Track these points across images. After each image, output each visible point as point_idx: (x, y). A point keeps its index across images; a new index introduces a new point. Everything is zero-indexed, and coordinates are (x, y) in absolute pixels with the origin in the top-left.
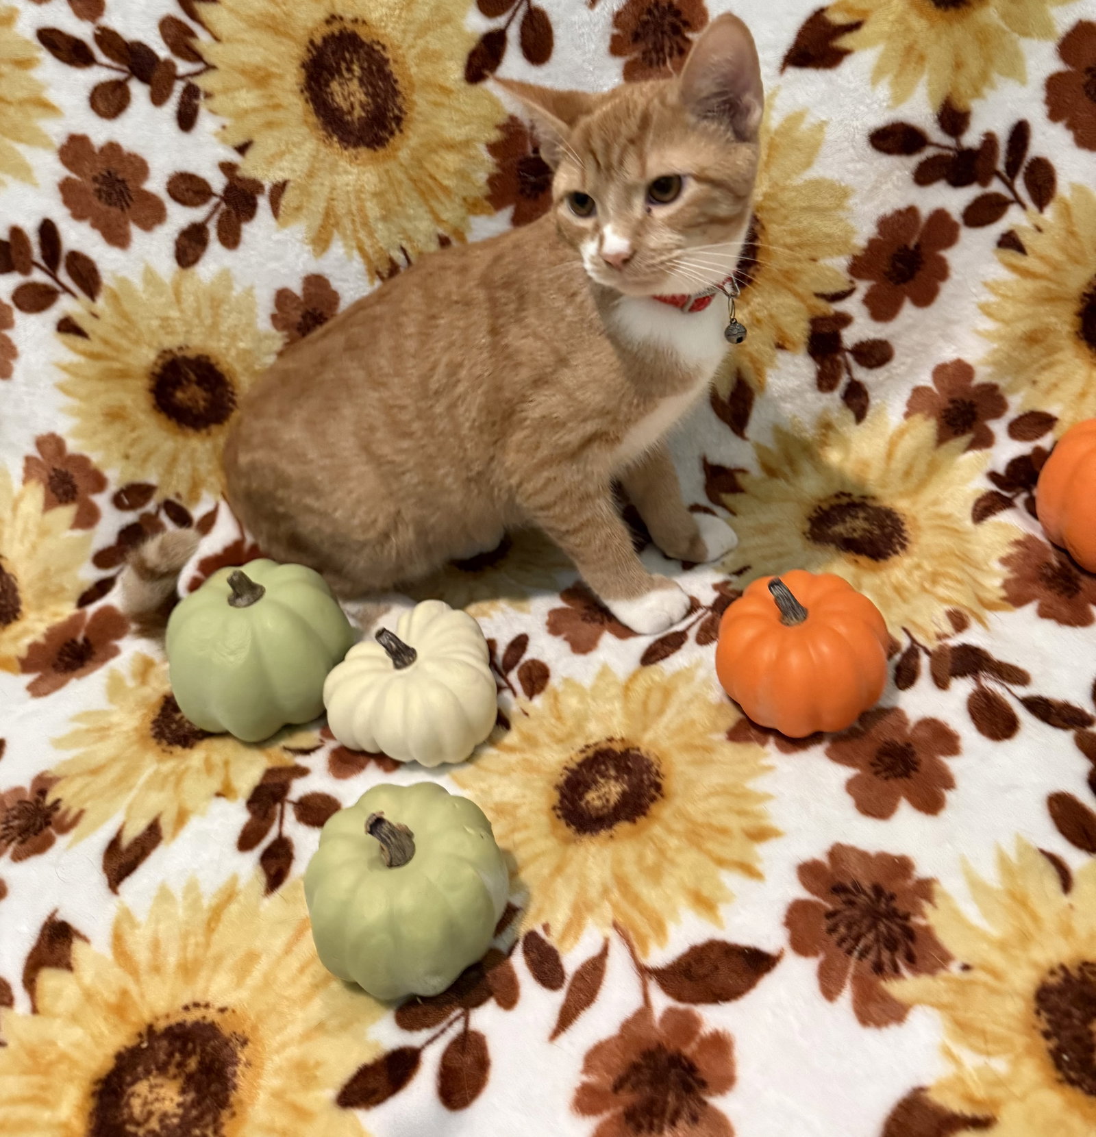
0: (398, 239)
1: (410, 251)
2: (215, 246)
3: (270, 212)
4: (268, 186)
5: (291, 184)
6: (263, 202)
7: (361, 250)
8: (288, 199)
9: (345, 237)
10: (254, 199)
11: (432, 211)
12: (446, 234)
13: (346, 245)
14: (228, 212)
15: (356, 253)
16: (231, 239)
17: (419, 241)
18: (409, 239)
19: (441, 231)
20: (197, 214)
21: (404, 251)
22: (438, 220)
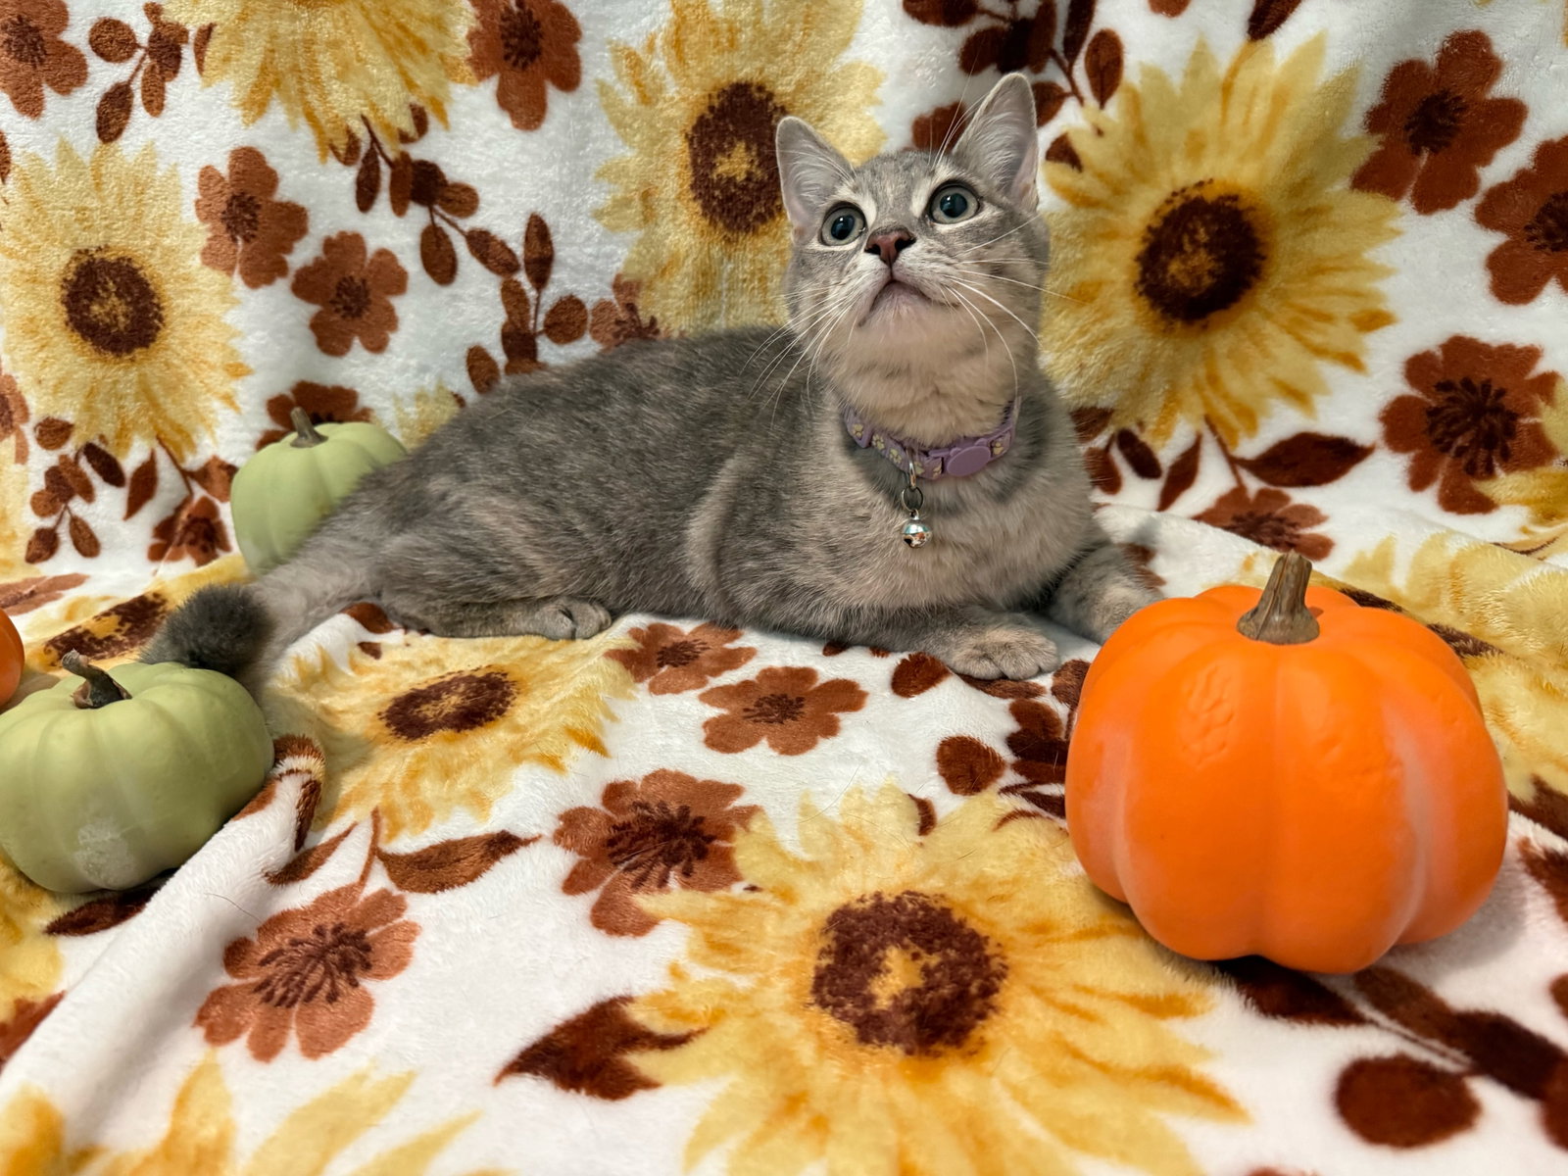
0: (358, 106)
1: (373, 122)
2: (139, 113)
3: (196, 66)
4: (192, 34)
5: (217, 30)
6: (188, 53)
7: (311, 117)
8: (214, 49)
9: (288, 100)
10: (178, 49)
11: (403, 73)
12: (420, 104)
13: (290, 111)
14: (153, 67)
15: (302, 121)
16: (155, 104)
17: (385, 110)
18: (373, 107)
19: (413, 99)
20: (119, 72)
21: (365, 120)
22: (410, 84)
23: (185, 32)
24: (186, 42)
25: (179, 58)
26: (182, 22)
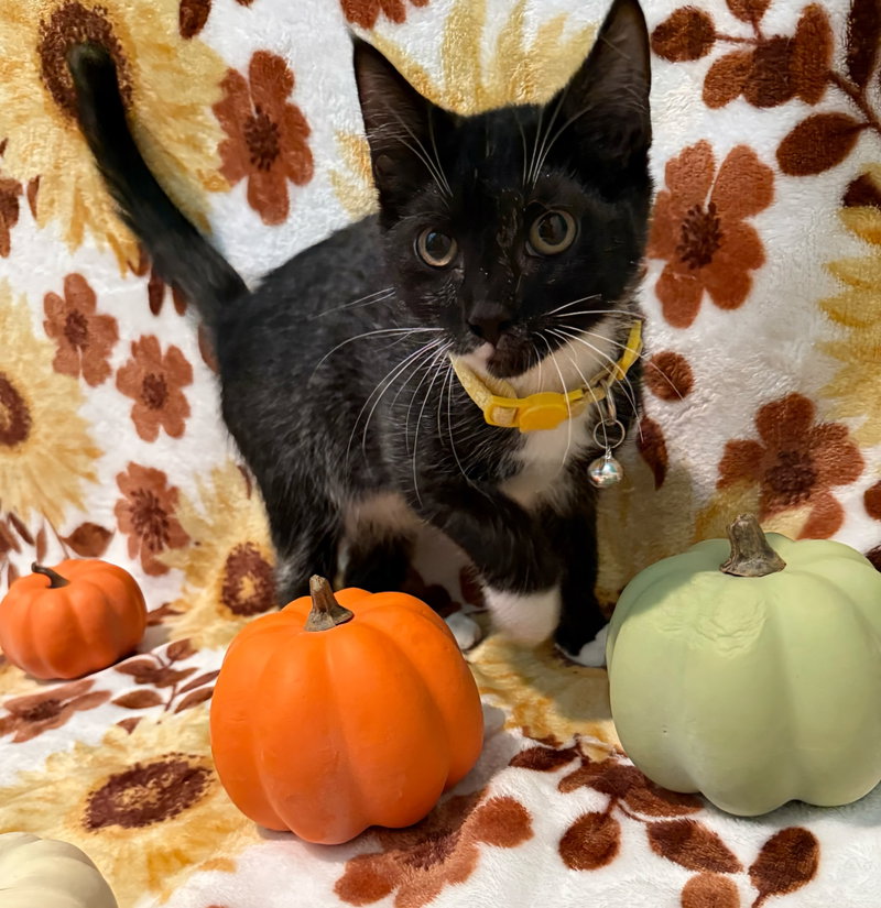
3: (30, 212)
4: (24, 184)
6: (23, 202)
7: (111, 241)
8: (42, 196)
9: (95, 229)
13: (96, 237)
15: (107, 244)
23: (20, 186)
24: (21, 194)
25: (17, 207)
26: (16, 178)
